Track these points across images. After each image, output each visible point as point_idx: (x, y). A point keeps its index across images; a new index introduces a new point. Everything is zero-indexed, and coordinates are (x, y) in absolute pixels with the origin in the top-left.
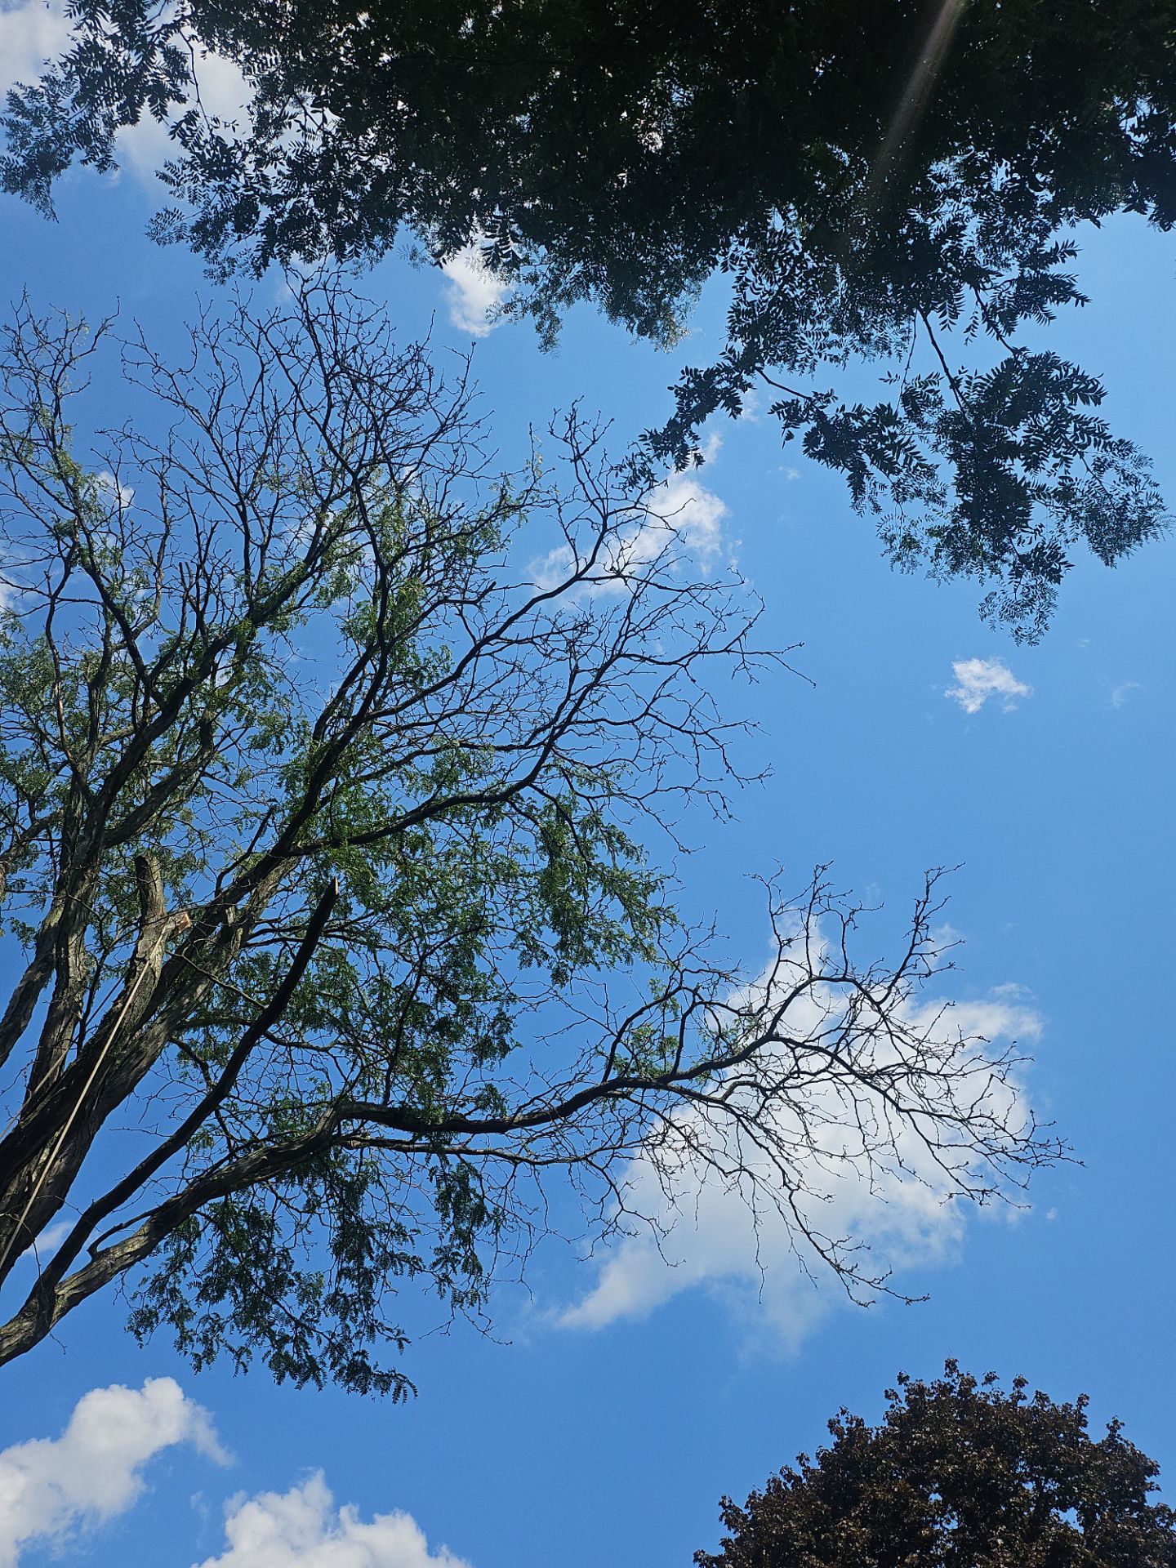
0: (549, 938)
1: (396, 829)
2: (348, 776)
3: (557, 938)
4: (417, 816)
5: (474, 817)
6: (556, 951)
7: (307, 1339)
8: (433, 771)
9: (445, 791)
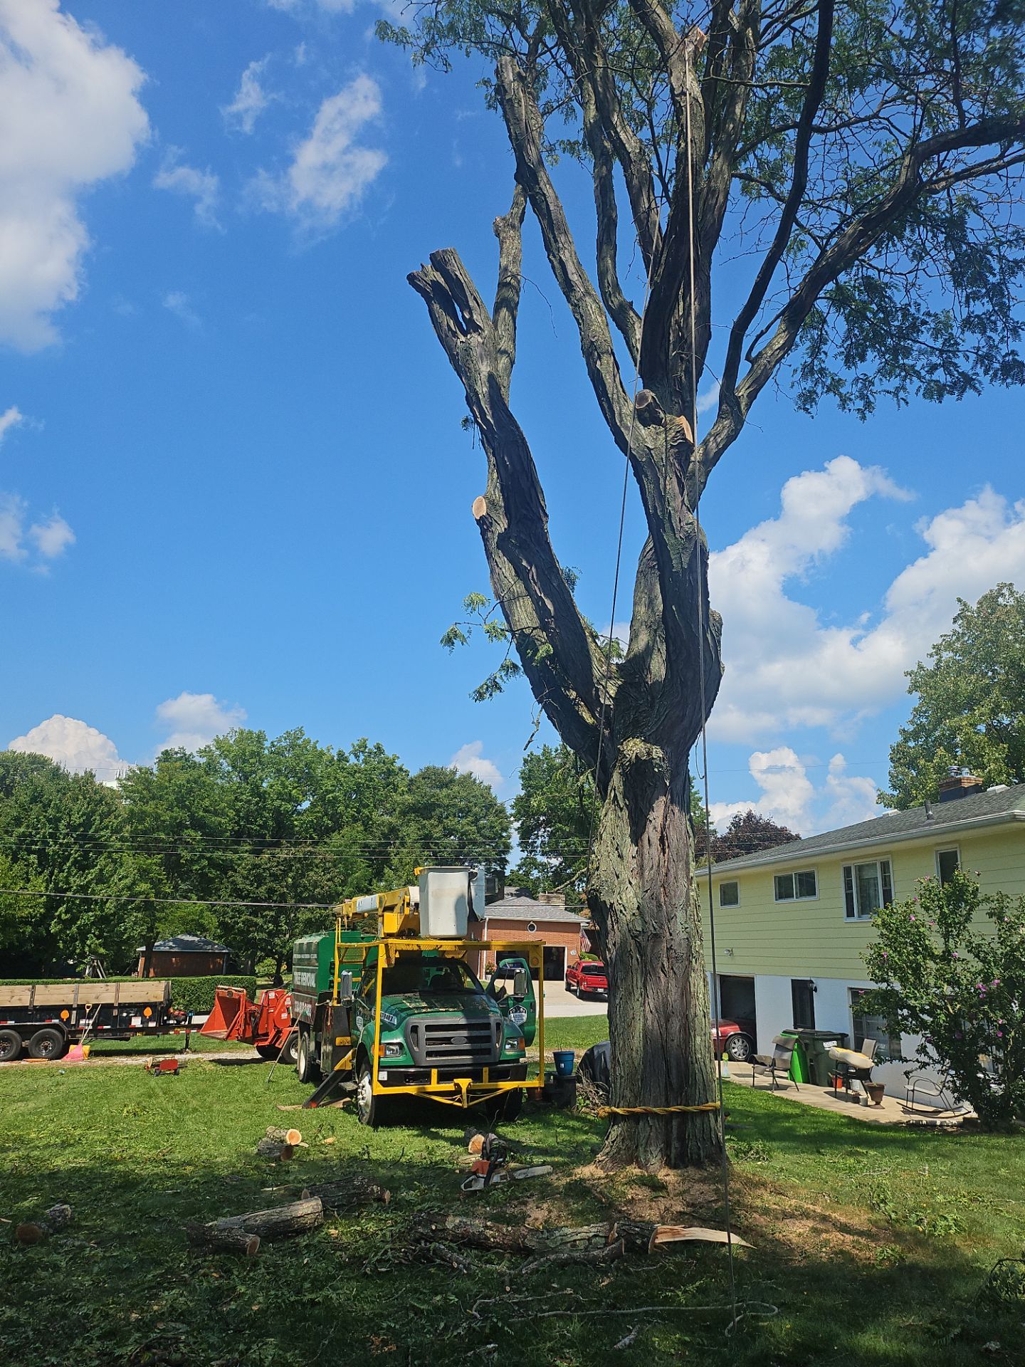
7: (955, 360)
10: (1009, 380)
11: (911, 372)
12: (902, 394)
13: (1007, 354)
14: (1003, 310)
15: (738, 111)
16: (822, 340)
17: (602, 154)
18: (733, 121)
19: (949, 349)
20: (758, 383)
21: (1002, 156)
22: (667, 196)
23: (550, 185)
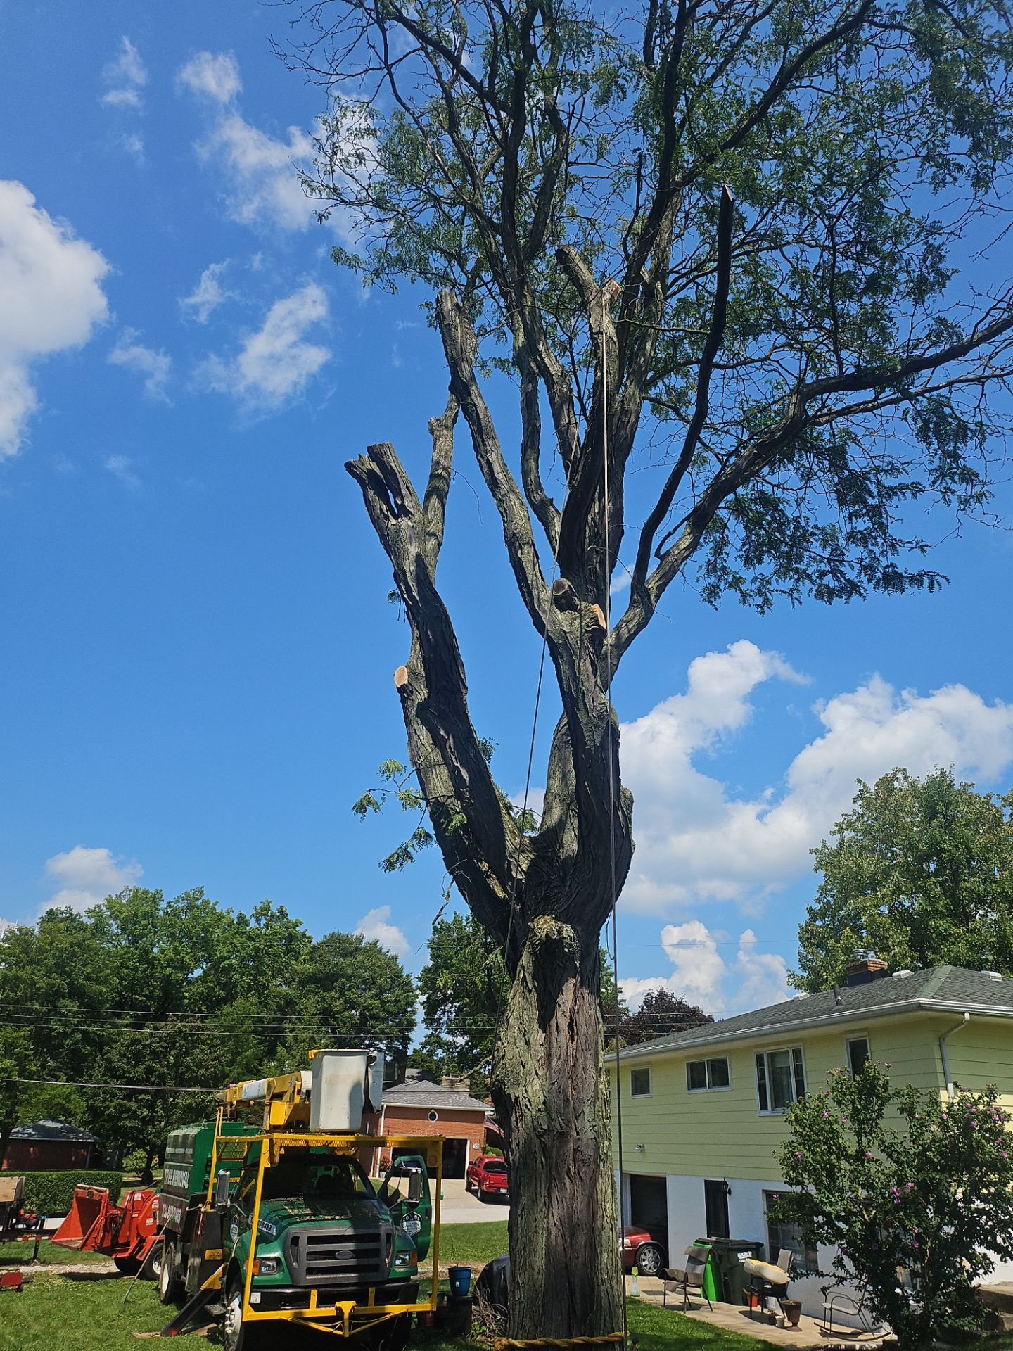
0: (959, 144)
1: (759, 114)
2: (694, 85)
3: (967, 142)
4: (775, 93)
5: (833, 60)
6: (970, 156)
7: (842, 569)
8: (775, 33)
9: (793, 50)
10: (890, 589)
11: (803, 575)
12: (795, 595)
13: (887, 566)
14: (883, 528)
15: (648, 347)
16: (724, 542)
17: (529, 373)
18: (644, 355)
19: (836, 560)
20: (666, 577)
21: (876, 399)
22: (585, 414)
23: (481, 397)
